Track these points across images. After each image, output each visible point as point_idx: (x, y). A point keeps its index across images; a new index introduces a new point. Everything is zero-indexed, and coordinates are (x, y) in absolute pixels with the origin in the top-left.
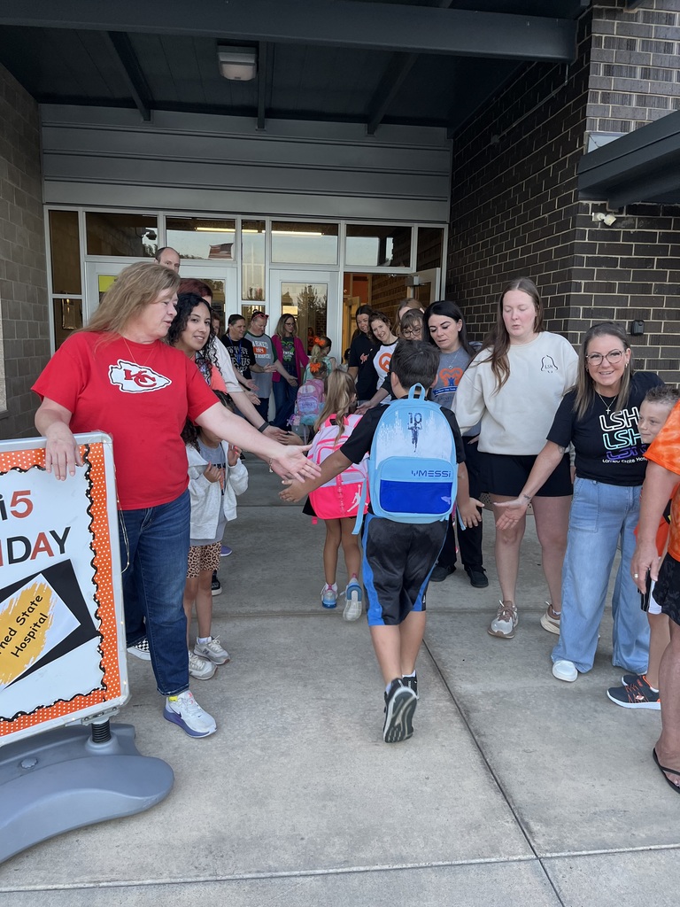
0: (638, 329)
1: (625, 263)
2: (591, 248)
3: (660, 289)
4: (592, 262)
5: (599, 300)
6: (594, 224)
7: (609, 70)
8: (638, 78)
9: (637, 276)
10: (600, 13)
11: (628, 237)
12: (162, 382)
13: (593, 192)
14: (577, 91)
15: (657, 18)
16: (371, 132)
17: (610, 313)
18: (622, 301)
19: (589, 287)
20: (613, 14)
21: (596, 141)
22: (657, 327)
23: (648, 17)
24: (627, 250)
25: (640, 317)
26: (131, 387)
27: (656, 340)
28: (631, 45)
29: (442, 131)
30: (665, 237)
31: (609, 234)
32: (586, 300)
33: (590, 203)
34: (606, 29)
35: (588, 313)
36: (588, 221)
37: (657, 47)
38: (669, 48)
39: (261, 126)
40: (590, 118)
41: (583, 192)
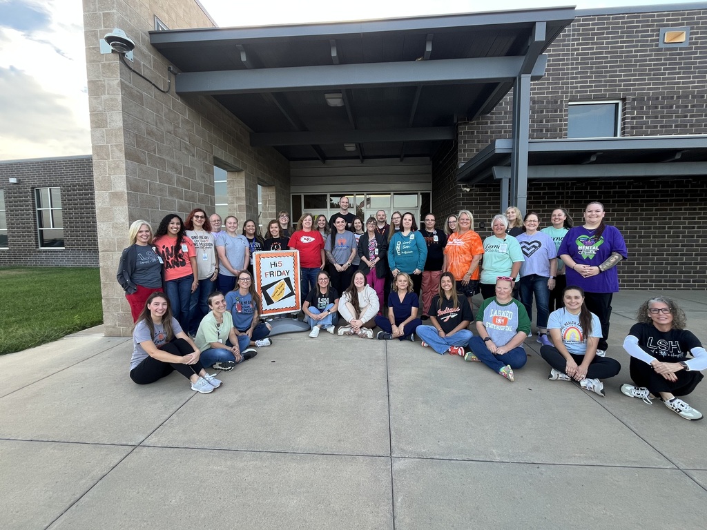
0: (482, 226)
1: (476, 204)
2: (463, 199)
3: (490, 212)
4: (463, 204)
6: (464, 191)
7: (465, 142)
8: (476, 143)
9: (480, 208)
10: (461, 124)
11: (476, 195)
12: (313, 239)
13: (463, 180)
14: (456, 149)
15: (482, 123)
16: (401, 161)
20: (465, 124)
21: (461, 165)
23: (478, 123)
24: (476, 199)
25: (483, 222)
26: (306, 241)
28: (473, 133)
29: (428, 158)
30: (490, 195)
31: (469, 194)
33: (462, 185)
34: (463, 130)
36: (461, 191)
37: (482, 132)
38: (487, 132)
39: (362, 162)
40: (459, 157)
41: (459, 181)
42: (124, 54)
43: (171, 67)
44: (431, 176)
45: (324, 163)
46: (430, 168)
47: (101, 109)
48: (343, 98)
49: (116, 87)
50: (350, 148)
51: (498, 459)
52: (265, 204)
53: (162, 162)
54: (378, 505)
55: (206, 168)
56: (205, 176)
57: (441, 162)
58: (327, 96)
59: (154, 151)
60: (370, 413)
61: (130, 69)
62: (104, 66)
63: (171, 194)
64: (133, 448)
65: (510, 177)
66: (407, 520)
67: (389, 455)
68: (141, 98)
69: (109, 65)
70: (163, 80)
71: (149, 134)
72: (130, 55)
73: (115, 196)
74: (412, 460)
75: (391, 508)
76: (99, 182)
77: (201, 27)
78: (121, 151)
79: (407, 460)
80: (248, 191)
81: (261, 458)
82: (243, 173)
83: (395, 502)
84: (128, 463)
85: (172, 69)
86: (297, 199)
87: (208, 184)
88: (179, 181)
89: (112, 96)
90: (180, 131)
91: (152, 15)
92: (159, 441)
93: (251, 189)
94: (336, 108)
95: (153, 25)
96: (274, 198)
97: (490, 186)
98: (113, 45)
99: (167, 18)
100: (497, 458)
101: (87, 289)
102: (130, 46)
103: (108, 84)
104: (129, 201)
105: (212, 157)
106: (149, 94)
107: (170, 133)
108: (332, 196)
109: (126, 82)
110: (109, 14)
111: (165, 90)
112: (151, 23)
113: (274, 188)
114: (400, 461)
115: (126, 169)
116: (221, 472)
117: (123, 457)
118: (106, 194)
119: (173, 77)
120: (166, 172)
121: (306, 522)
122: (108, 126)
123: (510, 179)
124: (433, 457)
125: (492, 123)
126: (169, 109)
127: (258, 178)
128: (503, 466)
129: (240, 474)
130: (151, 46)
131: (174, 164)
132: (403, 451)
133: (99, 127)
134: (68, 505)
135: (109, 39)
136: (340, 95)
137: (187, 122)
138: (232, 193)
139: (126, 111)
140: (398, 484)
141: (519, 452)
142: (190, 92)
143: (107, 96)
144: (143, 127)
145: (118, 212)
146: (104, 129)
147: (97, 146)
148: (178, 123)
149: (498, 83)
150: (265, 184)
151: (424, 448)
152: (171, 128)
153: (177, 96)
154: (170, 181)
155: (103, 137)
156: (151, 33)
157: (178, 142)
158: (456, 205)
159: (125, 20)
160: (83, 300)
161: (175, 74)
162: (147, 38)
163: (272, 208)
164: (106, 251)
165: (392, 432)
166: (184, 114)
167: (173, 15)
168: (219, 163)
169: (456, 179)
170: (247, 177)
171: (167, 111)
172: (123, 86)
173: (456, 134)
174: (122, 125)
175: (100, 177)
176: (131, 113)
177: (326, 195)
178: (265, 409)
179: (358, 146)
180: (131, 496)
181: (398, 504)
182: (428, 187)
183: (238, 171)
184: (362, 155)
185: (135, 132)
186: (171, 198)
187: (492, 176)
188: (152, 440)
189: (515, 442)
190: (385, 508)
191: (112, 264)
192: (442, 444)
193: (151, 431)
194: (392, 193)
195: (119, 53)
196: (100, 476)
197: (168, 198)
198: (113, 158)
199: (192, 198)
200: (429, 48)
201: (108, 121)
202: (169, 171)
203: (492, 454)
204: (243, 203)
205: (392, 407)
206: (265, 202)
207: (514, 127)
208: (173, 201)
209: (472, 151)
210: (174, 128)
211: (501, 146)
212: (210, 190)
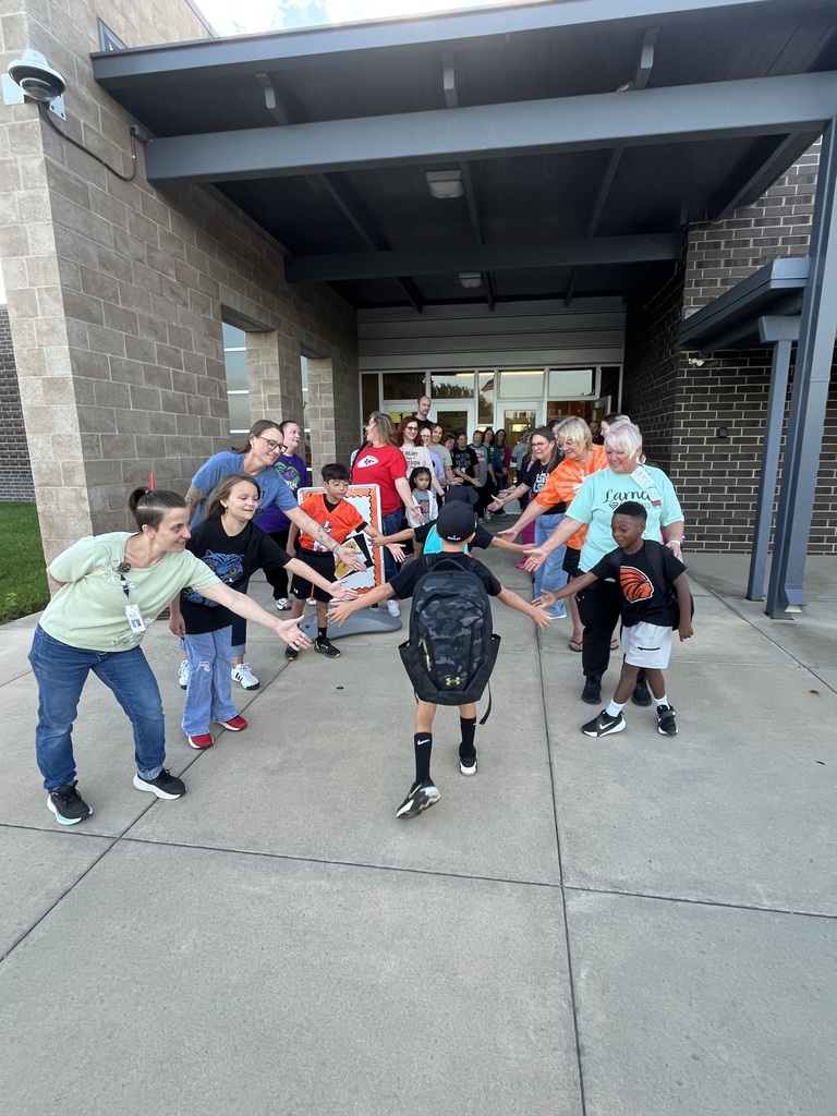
0: (723, 434)
1: (713, 390)
2: (688, 382)
3: (740, 407)
4: (688, 391)
5: (694, 416)
6: (691, 366)
7: (700, 265)
8: (722, 267)
9: (722, 399)
10: (694, 228)
11: (715, 373)
13: (688, 345)
14: (680, 281)
15: (738, 224)
16: (567, 304)
17: (703, 424)
18: (711, 415)
19: (686, 408)
20: (704, 227)
21: (690, 312)
22: (738, 432)
23: (730, 225)
24: (715, 381)
25: (724, 426)
27: (737, 441)
28: (717, 245)
29: (619, 299)
30: (742, 372)
31: (701, 372)
32: (685, 416)
33: (688, 353)
34: (699, 239)
35: (686, 424)
36: (686, 365)
37: (737, 244)
38: (746, 243)
39: (492, 308)
40: (686, 297)
41: (682, 345)
42: (47, 105)
43: (136, 126)
44: (622, 334)
45: (420, 310)
46: (621, 317)
47: (14, 218)
48: (461, 181)
49: (37, 172)
50: (471, 281)
51: (767, 904)
52: (315, 391)
53: (129, 320)
54: (543, 982)
55: (209, 328)
56: (208, 342)
57: (645, 307)
58: (430, 176)
59: (115, 297)
60: (519, 797)
61: (61, 134)
62: (12, 130)
63: (150, 378)
64: (112, 842)
65: (796, 337)
66: (600, 1018)
67: (558, 884)
68: (84, 191)
69: (22, 127)
70: (123, 154)
71: (103, 265)
72: (58, 104)
73: (53, 385)
74: (602, 894)
75: (569, 991)
76: (24, 359)
77: (188, 38)
78: (56, 300)
79: (592, 896)
80: (283, 370)
81: (329, 875)
82: (275, 335)
83: (575, 979)
84: (105, 869)
85: (137, 132)
86: (370, 381)
87: (213, 357)
88: (161, 353)
89: (32, 192)
90: (159, 257)
91: (95, 19)
92: (153, 831)
93: (291, 366)
94: (448, 201)
95: (96, 39)
96: (328, 380)
97: (744, 354)
98: (26, 85)
99: (122, 23)
100: (765, 902)
101: (24, 543)
102: (56, 87)
103: (24, 167)
104: (78, 394)
105: (218, 306)
106: (99, 185)
107: (141, 261)
108: (433, 374)
109: (56, 163)
110: (11, 18)
111: (128, 176)
112: (93, 35)
113: (330, 360)
114: (579, 896)
115: (68, 335)
116: (261, 897)
117: (95, 858)
118: (38, 383)
119: (140, 148)
120: (139, 338)
121: (415, 1006)
122: (30, 251)
123: (795, 344)
124: (640, 892)
125: (758, 223)
126: (137, 215)
127: (301, 344)
128: (778, 919)
129: (292, 904)
130: (96, 85)
131: (151, 322)
132: (585, 876)
133: (15, 255)
134: (11, 944)
135: (19, 73)
136: (457, 175)
137: (171, 238)
138: (256, 372)
139: (59, 220)
140: (578, 942)
141: (808, 893)
142: (172, 179)
143: (23, 192)
144: (92, 250)
145: (60, 414)
146: (23, 258)
147: (16, 292)
148: (155, 242)
149: (785, 136)
150: (313, 355)
151: (622, 873)
152: (143, 252)
153: (149, 186)
154: (146, 356)
155: (23, 273)
156: (94, 58)
157: (156, 279)
158: (674, 392)
159: (44, 33)
160: (17, 564)
161: (144, 143)
162: (88, 68)
163: (328, 399)
164: (46, 485)
165: (562, 837)
166: (163, 223)
167: (133, 17)
168: (230, 316)
169: (676, 341)
170: (282, 342)
171: (133, 216)
172: (51, 170)
173: (683, 248)
174: (53, 248)
175: (25, 350)
176: (70, 225)
177: (424, 373)
178: (332, 780)
179: (485, 276)
180: (113, 933)
181: (581, 984)
182: (615, 357)
183: (266, 331)
184: (492, 295)
185: (80, 262)
186: (150, 387)
187: (756, 335)
188: (141, 830)
189: (798, 871)
190: (558, 987)
191: (58, 508)
192: (656, 865)
193: (140, 812)
194: (547, 368)
195: (38, 102)
196: (61, 892)
197: (145, 386)
198: (43, 314)
199: (185, 386)
200: (647, 62)
201: (30, 241)
202: (144, 336)
203: (755, 893)
204: (277, 391)
205: (559, 787)
206: (314, 389)
207: (815, 230)
208: (153, 391)
209: (713, 283)
210: (149, 251)
211: (784, 272)
212: (218, 370)
